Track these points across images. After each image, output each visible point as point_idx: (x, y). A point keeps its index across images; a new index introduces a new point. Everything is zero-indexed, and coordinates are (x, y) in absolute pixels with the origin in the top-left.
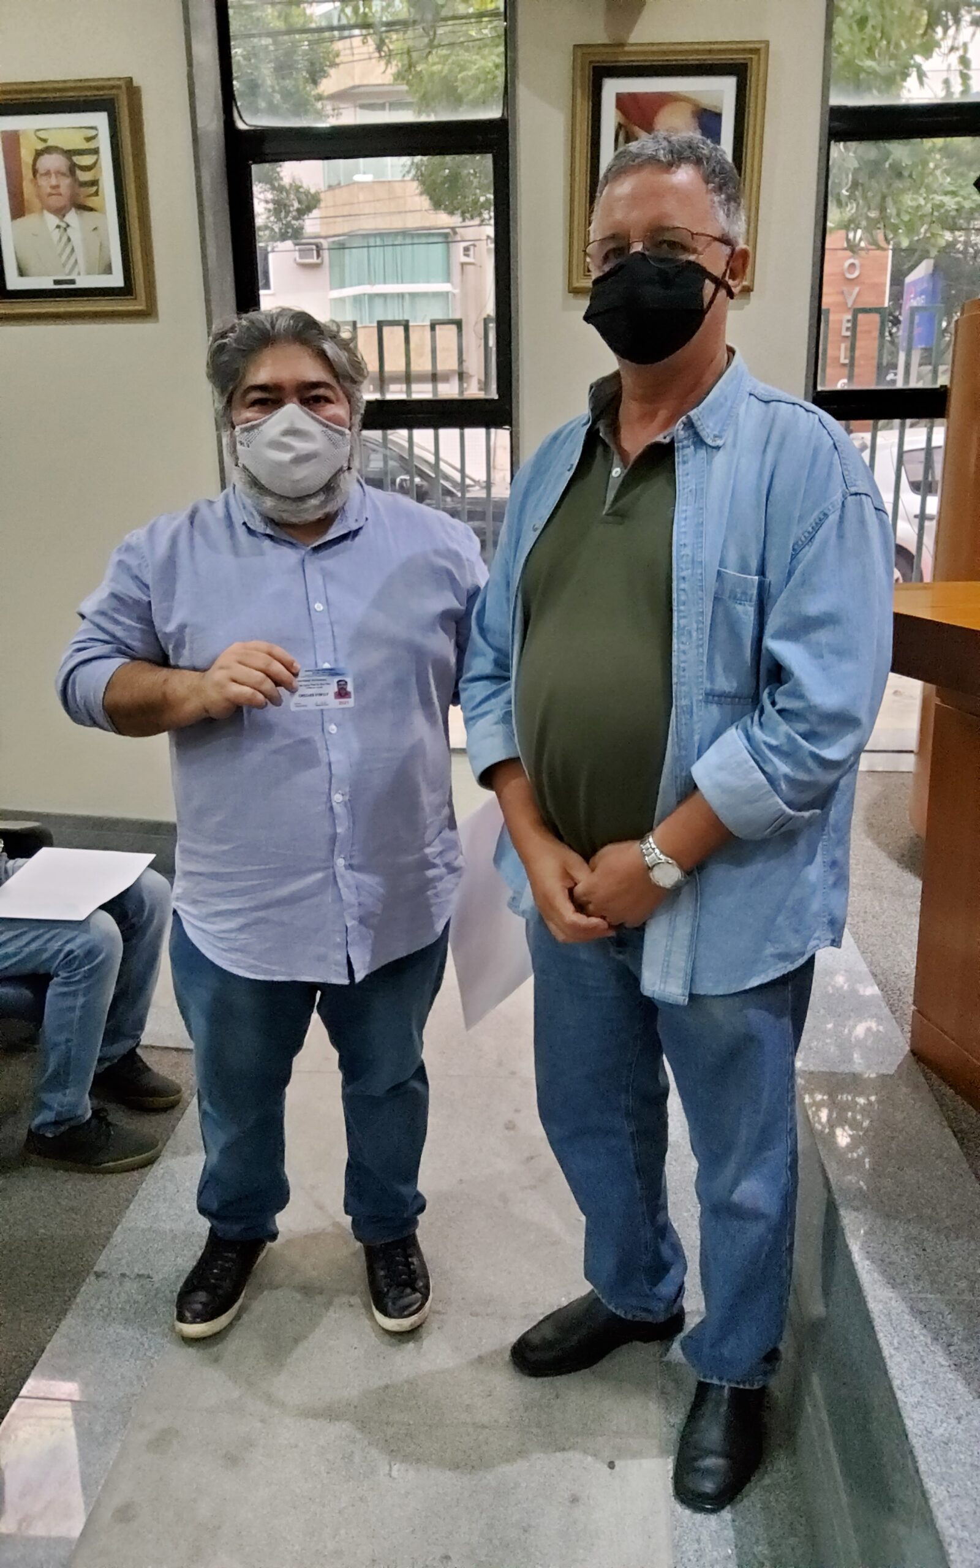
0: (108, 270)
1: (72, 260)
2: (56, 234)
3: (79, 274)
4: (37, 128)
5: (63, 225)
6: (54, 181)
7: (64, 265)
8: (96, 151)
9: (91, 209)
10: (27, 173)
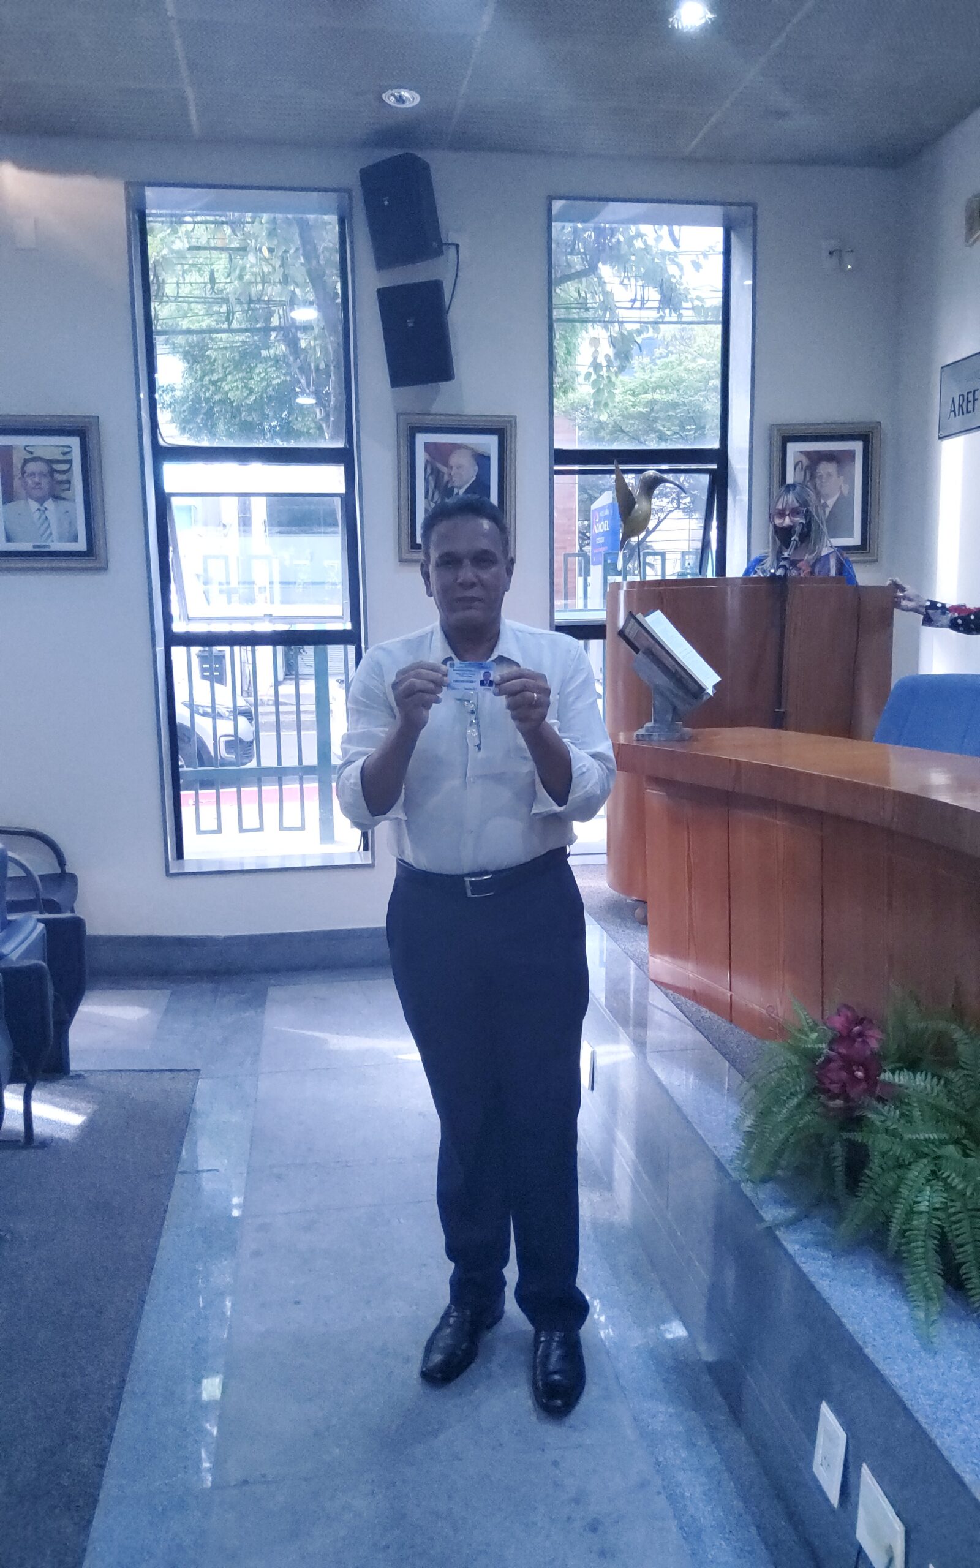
0: (75, 539)
1: (48, 532)
2: (37, 514)
3: (53, 541)
4: (24, 444)
5: (43, 508)
6: (37, 480)
7: (42, 536)
8: (70, 462)
9: (64, 499)
10: (17, 472)
